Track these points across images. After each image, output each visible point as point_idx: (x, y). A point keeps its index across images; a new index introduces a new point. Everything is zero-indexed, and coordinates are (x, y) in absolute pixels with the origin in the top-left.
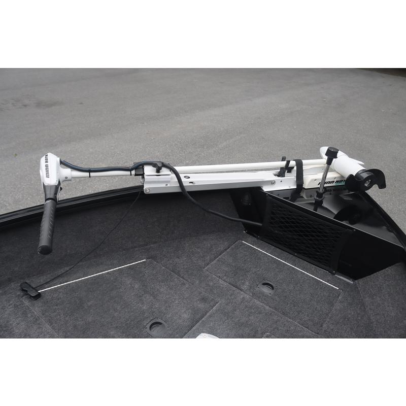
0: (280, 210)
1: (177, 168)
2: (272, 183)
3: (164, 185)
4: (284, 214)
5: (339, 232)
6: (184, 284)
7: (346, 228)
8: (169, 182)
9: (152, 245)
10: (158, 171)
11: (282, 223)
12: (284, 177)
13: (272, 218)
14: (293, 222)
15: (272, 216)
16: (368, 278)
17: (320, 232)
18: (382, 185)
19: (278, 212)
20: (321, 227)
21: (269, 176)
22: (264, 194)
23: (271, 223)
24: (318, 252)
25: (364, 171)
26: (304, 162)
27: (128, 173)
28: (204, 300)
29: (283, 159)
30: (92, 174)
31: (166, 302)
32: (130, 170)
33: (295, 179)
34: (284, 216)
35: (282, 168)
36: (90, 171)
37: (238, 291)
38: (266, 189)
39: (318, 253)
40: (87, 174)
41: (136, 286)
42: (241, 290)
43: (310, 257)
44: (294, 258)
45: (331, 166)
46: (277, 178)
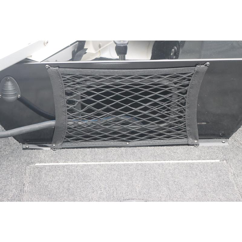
0: (78, 83)
4: (89, 87)
5: (184, 76)
7: (195, 66)
11: (89, 102)
13: (70, 102)
14: (107, 94)
15: (68, 98)
17: (156, 90)
19: (78, 86)
20: (156, 81)
24: (162, 122)
34: (89, 89)
39: (162, 125)
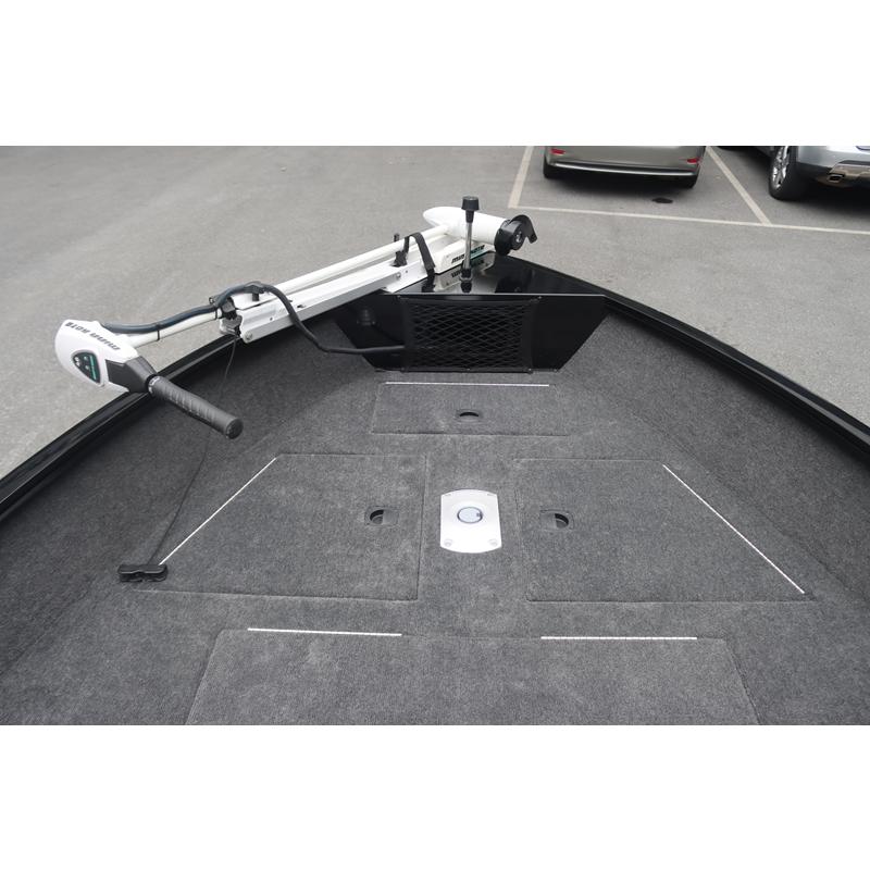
0: (426, 312)
1: (281, 287)
2: (397, 277)
3: (267, 321)
5: (519, 308)
6: (363, 459)
7: (529, 300)
8: (273, 312)
9: (265, 438)
10: (256, 298)
11: (435, 329)
12: (406, 264)
13: (418, 329)
14: (451, 323)
15: (417, 325)
16: (575, 357)
17: (493, 320)
18: (533, 238)
19: (425, 315)
20: (494, 311)
21: (386, 269)
22: (394, 297)
23: (419, 337)
24: (500, 351)
25: (509, 222)
26: (425, 234)
27: (212, 315)
28: (406, 462)
29: (396, 238)
30: (163, 332)
31: (361, 487)
32: (215, 309)
33: (422, 263)
34: (434, 318)
35: (398, 253)
36: (158, 328)
37: (438, 436)
38: (392, 289)
39: (500, 354)
40: (153, 335)
41: (300, 491)
42: (441, 433)
43: (490, 365)
44: (470, 375)
45: (474, 224)
46: (397, 270)
